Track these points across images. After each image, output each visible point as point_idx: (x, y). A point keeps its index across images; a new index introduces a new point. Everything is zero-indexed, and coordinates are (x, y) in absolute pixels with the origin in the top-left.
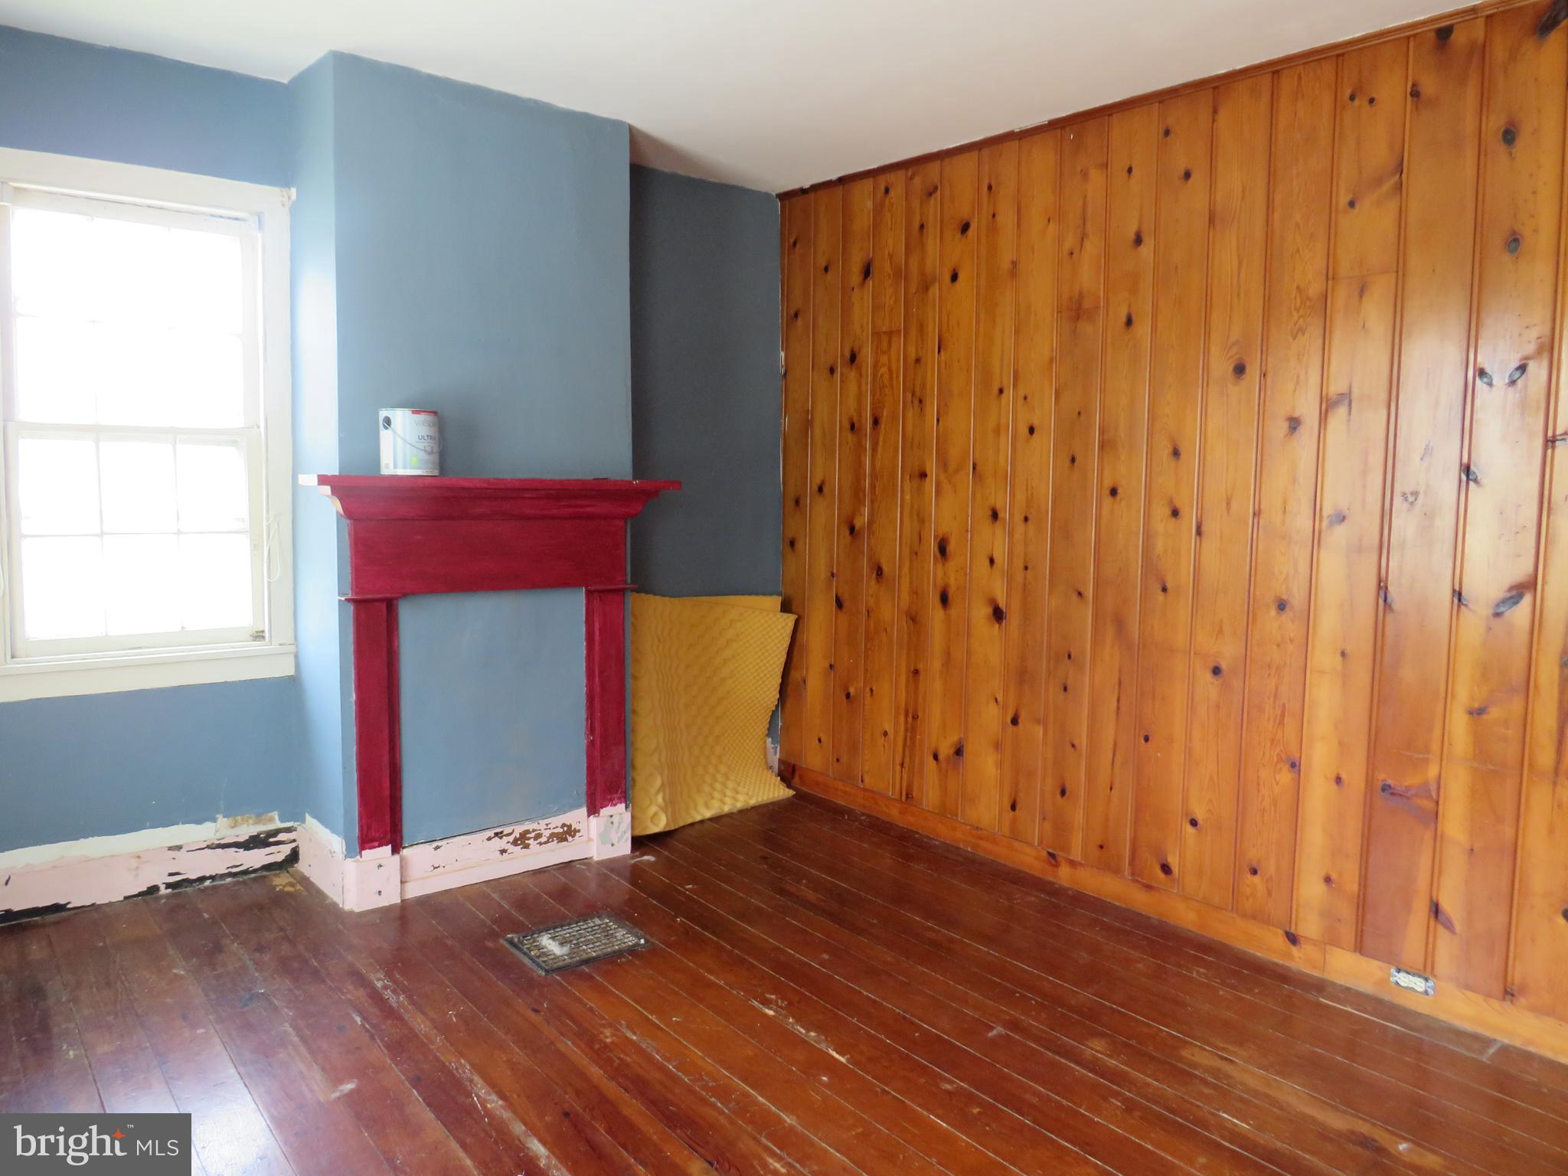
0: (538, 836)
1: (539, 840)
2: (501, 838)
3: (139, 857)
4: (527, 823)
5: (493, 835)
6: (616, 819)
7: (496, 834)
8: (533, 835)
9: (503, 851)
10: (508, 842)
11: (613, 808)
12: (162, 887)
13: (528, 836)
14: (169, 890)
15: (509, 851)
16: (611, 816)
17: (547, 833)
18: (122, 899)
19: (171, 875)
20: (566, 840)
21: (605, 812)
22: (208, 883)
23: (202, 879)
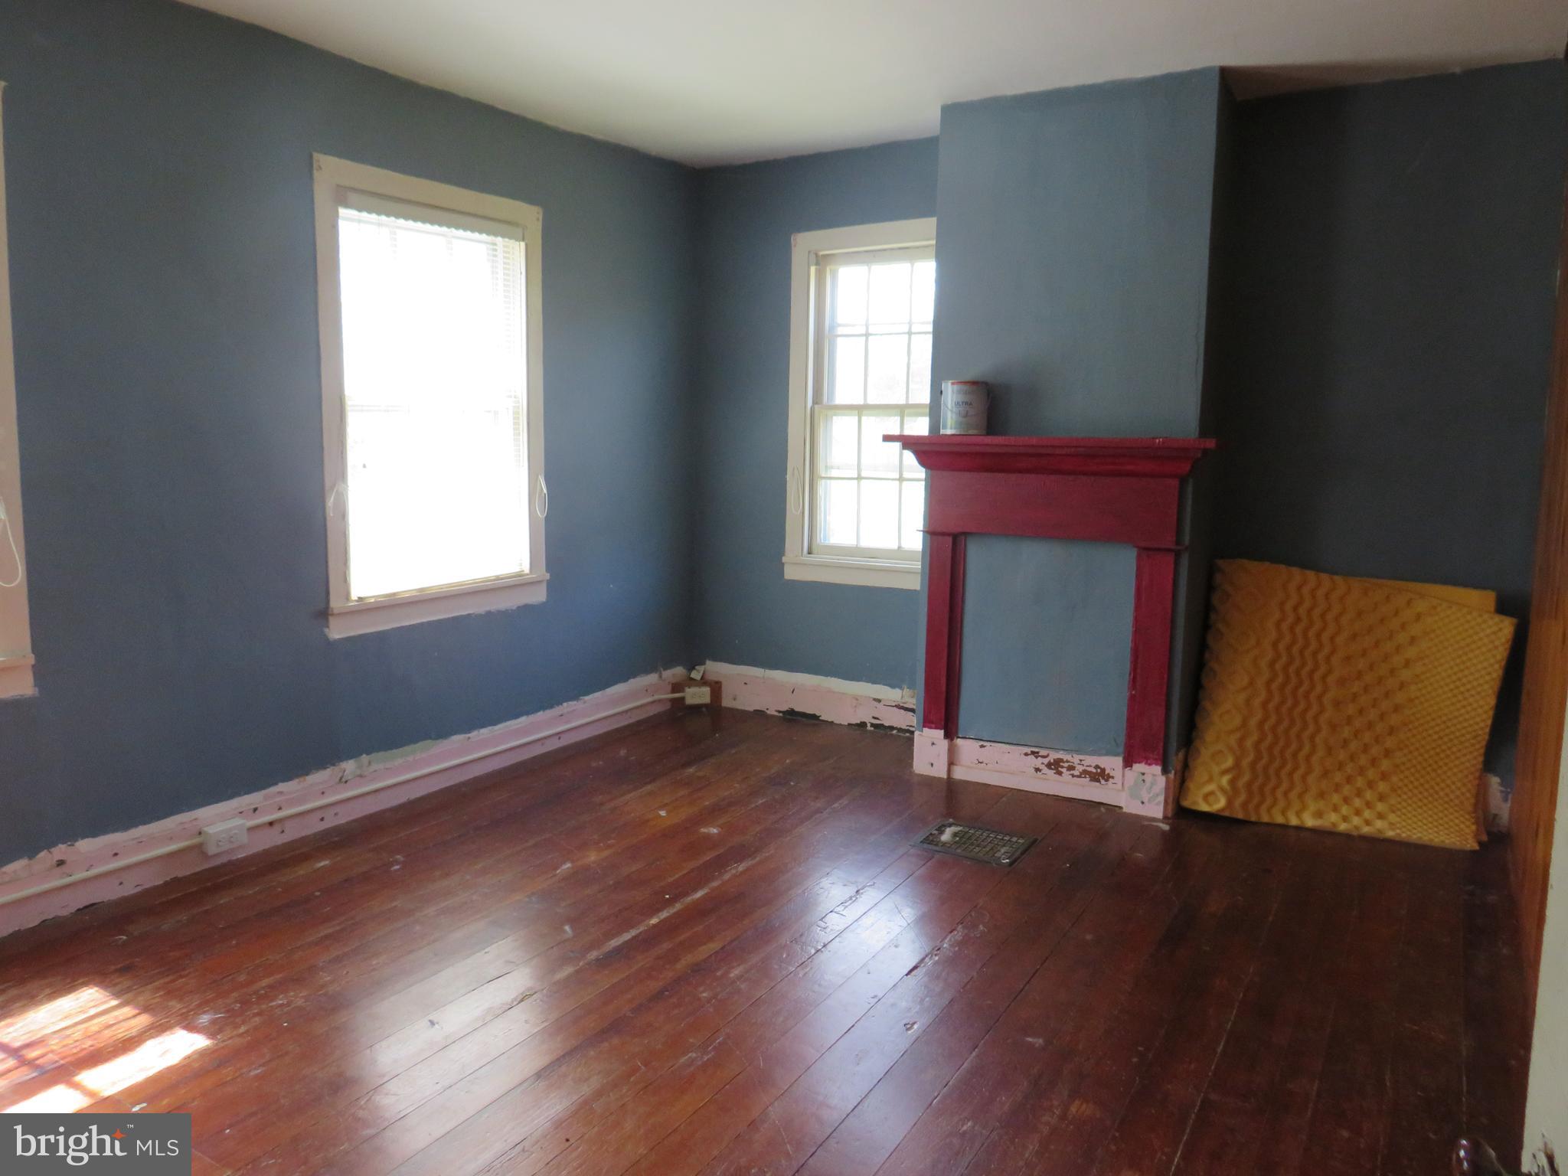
0: (1071, 768)
1: (1072, 772)
2: (1037, 757)
3: (857, 700)
4: (1061, 752)
5: (1029, 753)
6: (1148, 779)
7: (1033, 753)
8: (1066, 765)
9: (1037, 770)
10: (1043, 763)
11: (1147, 767)
12: (869, 725)
13: (1061, 764)
14: (872, 729)
15: (1043, 772)
16: (1143, 774)
17: (1080, 768)
18: (846, 724)
19: (874, 718)
20: (1099, 781)
21: (1139, 767)
22: (895, 732)
23: (892, 728)
